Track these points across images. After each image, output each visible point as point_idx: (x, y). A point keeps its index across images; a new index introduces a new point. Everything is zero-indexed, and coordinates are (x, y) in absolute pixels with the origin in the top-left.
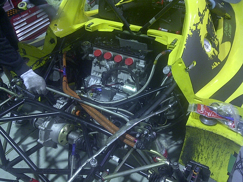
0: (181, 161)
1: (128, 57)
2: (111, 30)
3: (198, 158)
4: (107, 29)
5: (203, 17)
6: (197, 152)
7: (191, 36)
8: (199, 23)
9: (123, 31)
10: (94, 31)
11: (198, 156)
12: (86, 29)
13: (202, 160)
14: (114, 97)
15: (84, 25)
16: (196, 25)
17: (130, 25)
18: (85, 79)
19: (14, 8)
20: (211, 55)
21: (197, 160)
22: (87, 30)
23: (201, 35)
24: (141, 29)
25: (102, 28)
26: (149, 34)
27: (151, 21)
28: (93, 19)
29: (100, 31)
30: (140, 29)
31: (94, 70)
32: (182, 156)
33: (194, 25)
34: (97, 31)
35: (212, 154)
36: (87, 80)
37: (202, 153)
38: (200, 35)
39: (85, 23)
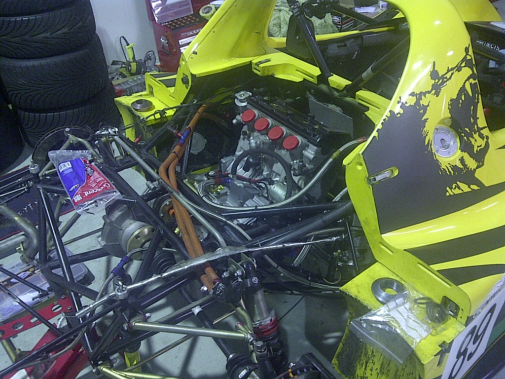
0: (337, 362)
1: (294, 134)
2: (297, 78)
3: (366, 366)
4: (294, 76)
5: (443, 83)
6: (366, 354)
7: (399, 115)
8: (429, 92)
9: (318, 85)
10: (264, 75)
11: (367, 363)
12: (253, 68)
13: (371, 374)
14: (246, 203)
15: (251, 61)
16: (419, 96)
17: (333, 75)
18: (222, 160)
19: (192, 13)
20: (448, 166)
21: (363, 370)
22: (255, 71)
23: (428, 119)
24: (347, 86)
25: (283, 73)
26: (359, 99)
27: (364, 75)
28: (277, 52)
29: (277, 78)
30: (344, 86)
31: (242, 145)
32: (339, 354)
33: (412, 94)
34: (272, 76)
35: (388, 368)
36: (224, 161)
37: (373, 360)
38: (424, 118)
39: (256, 57)
